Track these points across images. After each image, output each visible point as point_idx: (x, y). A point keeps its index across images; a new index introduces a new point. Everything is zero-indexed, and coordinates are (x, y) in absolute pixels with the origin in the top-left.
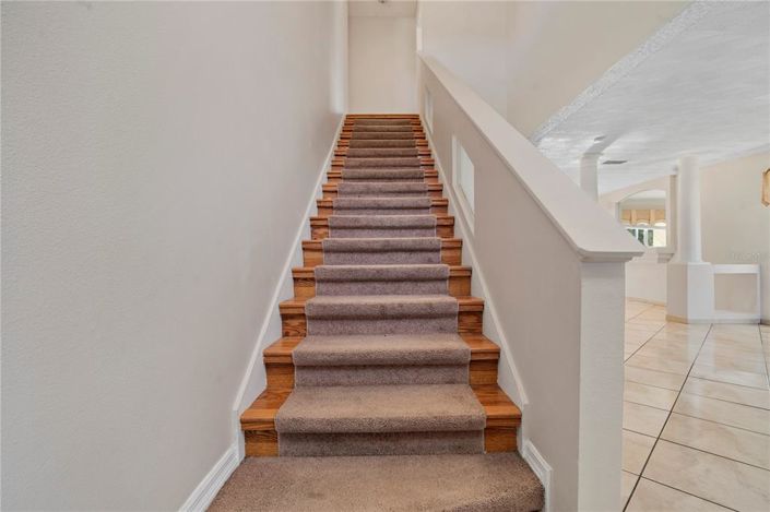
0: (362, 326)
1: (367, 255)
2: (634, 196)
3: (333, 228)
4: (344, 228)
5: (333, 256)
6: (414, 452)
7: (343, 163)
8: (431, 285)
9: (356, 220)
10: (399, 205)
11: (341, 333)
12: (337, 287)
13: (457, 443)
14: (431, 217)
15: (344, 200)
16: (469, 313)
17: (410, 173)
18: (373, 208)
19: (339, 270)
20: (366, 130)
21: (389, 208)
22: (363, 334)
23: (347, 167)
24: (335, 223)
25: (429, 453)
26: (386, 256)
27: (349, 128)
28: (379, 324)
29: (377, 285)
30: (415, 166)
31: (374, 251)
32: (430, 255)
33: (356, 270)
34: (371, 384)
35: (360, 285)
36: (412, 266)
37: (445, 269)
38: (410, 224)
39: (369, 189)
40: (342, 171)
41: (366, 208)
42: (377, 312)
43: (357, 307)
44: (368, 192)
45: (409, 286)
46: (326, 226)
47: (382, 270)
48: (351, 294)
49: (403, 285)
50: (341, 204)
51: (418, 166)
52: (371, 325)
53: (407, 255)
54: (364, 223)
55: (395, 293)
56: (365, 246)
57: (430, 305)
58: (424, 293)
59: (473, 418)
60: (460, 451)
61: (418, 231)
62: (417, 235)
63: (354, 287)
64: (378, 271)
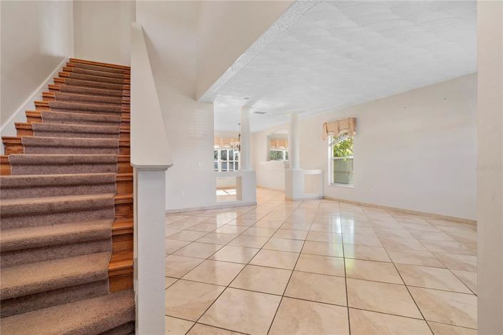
0: (33, 220)
1: (54, 167)
2: (276, 133)
3: (27, 146)
4: (40, 146)
5: (20, 168)
6: (50, 305)
7: (54, 96)
8: (103, 187)
9: (51, 140)
10: (94, 131)
11: (11, 228)
12: (18, 192)
13: (88, 292)
14: (115, 140)
15: (44, 124)
16: (124, 205)
17: (110, 108)
18: (71, 132)
19: (18, 179)
20: (85, 73)
21: (85, 133)
22: (33, 226)
23: (57, 99)
24: (28, 143)
25: (64, 303)
26: (72, 168)
27: (69, 69)
28: (49, 217)
29: (57, 189)
30: (118, 104)
31: (60, 164)
32: (109, 167)
33: (34, 179)
34: (29, 263)
35: (40, 190)
36: (86, 175)
37: (112, 176)
38: (97, 144)
39: (71, 117)
40: (50, 102)
41: (65, 132)
42: (45, 209)
43: (27, 206)
44: (70, 120)
45: (84, 189)
46: (21, 144)
47: (59, 178)
48: (31, 196)
49: (79, 188)
50: (40, 128)
51: (121, 104)
52: (41, 219)
53: (91, 167)
54: (57, 143)
55: (72, 194)
56: (53, 160)
57: (91, 201)
58: (97, 193)
59: (97, 273)
60: (91, 296)
61: (105, 150)
62: (104, 153)
63: (34, 191)
64: (56, 179)
